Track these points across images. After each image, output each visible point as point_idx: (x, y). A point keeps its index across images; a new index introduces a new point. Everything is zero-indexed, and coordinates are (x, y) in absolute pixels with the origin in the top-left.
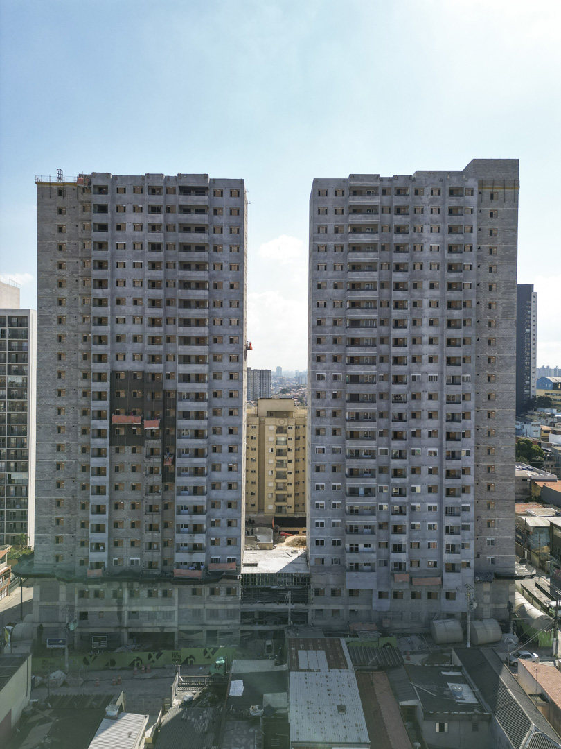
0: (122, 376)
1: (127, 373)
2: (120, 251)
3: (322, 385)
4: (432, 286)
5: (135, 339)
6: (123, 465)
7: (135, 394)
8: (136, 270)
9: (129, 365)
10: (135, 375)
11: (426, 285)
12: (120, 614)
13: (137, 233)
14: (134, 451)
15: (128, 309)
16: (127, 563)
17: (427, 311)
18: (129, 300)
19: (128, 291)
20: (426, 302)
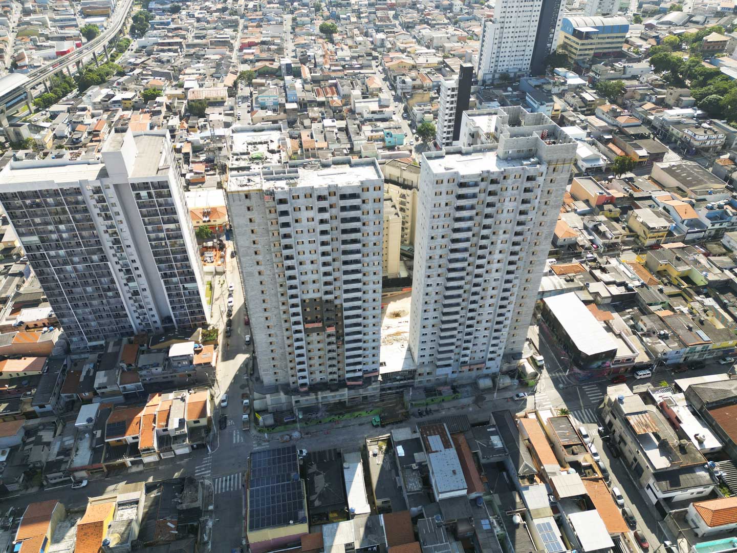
0: (307, 301)
1: (310, 299)
2: (299, 235)
3: (430, 289)
4: (505, 232)
5: (314, 282)
6: (312, 341)
7: (316, 309)
8: (311, 245)
9: (312, 295)
10: (315, 300)
11: (501, 232)
12: (317, 399)
13: (310, 223)
14: (318, 334)
15: (308, 267)
16: (318, 380)
17: (499, 246)
18: (308, 262)
19: (307, 257)
20: (499, 242)
